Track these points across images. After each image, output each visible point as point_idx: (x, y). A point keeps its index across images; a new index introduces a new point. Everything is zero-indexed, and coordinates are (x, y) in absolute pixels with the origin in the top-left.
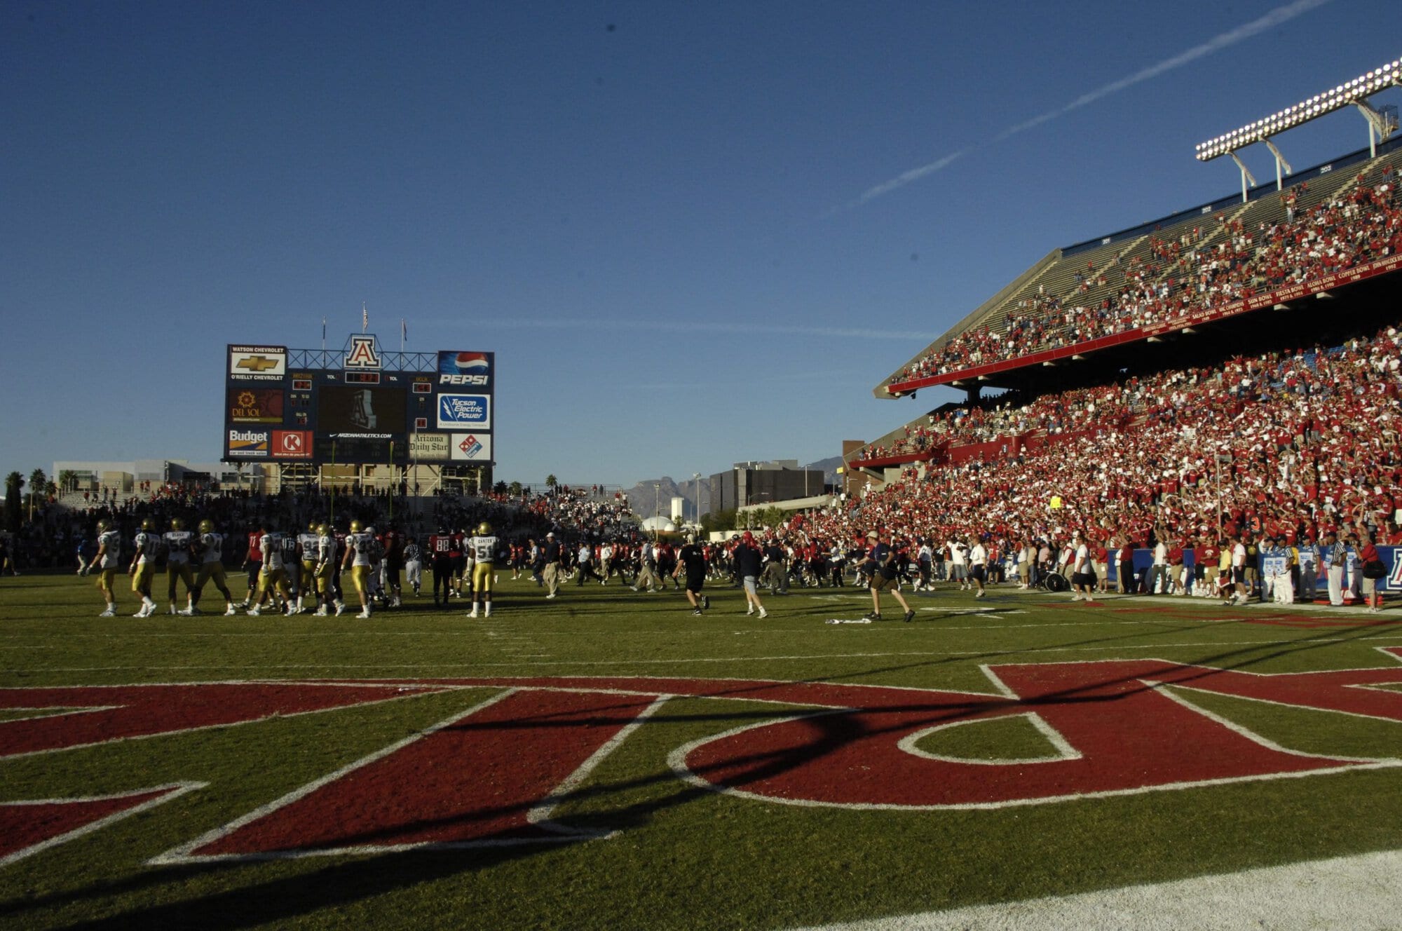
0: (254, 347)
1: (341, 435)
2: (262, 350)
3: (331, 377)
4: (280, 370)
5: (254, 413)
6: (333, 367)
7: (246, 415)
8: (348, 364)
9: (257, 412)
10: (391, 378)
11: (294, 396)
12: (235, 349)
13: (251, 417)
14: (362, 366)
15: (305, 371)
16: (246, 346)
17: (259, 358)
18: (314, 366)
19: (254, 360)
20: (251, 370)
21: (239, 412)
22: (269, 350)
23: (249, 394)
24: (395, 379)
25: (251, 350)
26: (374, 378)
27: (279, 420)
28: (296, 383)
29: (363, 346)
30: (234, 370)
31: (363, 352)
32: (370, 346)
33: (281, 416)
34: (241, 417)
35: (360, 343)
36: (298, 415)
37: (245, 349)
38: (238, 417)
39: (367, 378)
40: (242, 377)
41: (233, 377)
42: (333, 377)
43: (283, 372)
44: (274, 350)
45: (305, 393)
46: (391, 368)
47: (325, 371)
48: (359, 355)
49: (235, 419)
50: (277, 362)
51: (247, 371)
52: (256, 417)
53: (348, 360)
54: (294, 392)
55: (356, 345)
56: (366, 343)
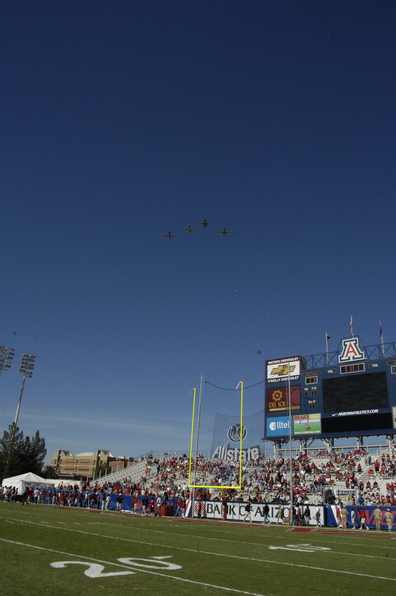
0: (280, 359)
1: (340, 414)
2: (285, 360)
3: (330, 371)
4: (297, 372)
5: (282, 404)
6: (332, 364)
7: (277, 406)
8: (341, 360)
9: (284, 403)
10: (374, 365)
11: (306, 389)
12: (269, 363)
13: (280, 407)
14: (351, 360)
15: (313, 370)
16: (276, 360)
17: (284, 366)
18: (319, 365)
19: (281, 368)
20: (279, 375)
21: (273, 405)
22: (290, 360)
23: (279, 391)
24: (377, 365)
25: (279, 361)
26: (361, 367)
27: (298, 407)
28: (308, 380)
29: (350, 345)
30: (269, 376)
31: (351, 350)
32: (355, 344)
33: (300, 405)
34: (275, 408)
35: (348, 344)
36: (310, 402)
37: (275, 362)
38: (272, 408)
39: (356, 368)
40: (274, 381)
41: (269, 381)
42: (332, 371)
43: (299, 374)
44: (293, 359)
45: (313, 386)
46: (372, 358)
47: (327, 368)
48: (348, 352)
49: (271, 410)
50: (295, 366)
51: (277, 376)
52: (283, 407)
53: (341, 357)
54: (306, 386)
55: (346, 346)
56: (352, 343)
